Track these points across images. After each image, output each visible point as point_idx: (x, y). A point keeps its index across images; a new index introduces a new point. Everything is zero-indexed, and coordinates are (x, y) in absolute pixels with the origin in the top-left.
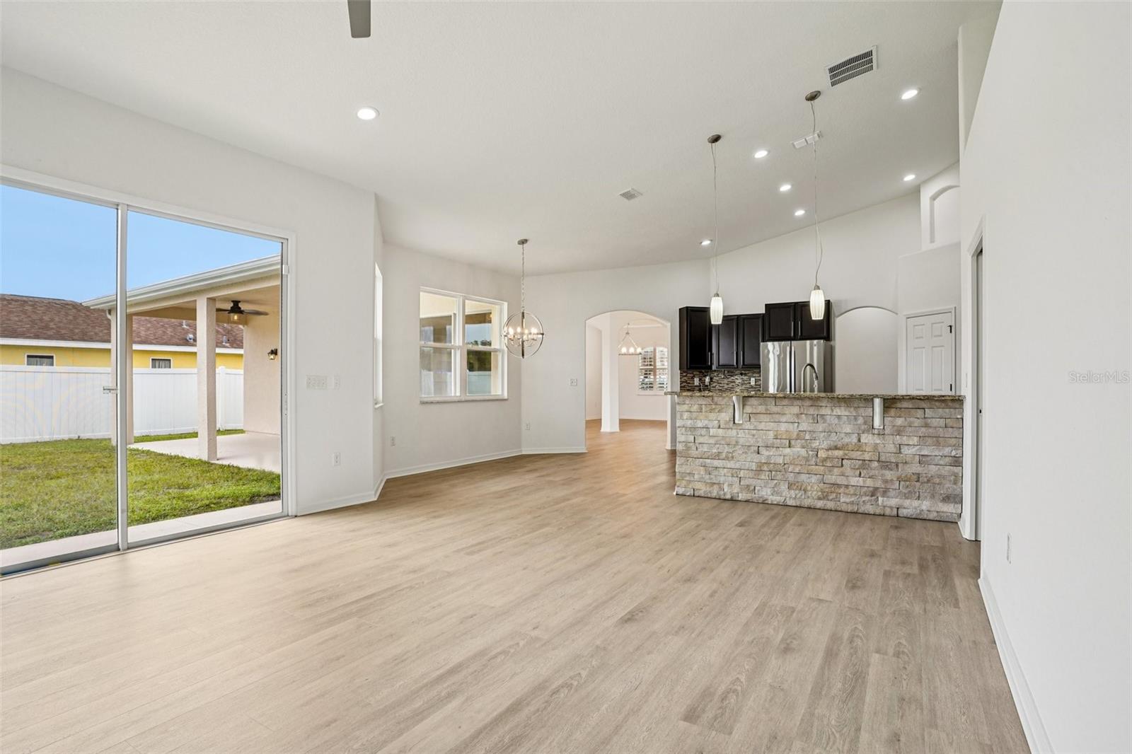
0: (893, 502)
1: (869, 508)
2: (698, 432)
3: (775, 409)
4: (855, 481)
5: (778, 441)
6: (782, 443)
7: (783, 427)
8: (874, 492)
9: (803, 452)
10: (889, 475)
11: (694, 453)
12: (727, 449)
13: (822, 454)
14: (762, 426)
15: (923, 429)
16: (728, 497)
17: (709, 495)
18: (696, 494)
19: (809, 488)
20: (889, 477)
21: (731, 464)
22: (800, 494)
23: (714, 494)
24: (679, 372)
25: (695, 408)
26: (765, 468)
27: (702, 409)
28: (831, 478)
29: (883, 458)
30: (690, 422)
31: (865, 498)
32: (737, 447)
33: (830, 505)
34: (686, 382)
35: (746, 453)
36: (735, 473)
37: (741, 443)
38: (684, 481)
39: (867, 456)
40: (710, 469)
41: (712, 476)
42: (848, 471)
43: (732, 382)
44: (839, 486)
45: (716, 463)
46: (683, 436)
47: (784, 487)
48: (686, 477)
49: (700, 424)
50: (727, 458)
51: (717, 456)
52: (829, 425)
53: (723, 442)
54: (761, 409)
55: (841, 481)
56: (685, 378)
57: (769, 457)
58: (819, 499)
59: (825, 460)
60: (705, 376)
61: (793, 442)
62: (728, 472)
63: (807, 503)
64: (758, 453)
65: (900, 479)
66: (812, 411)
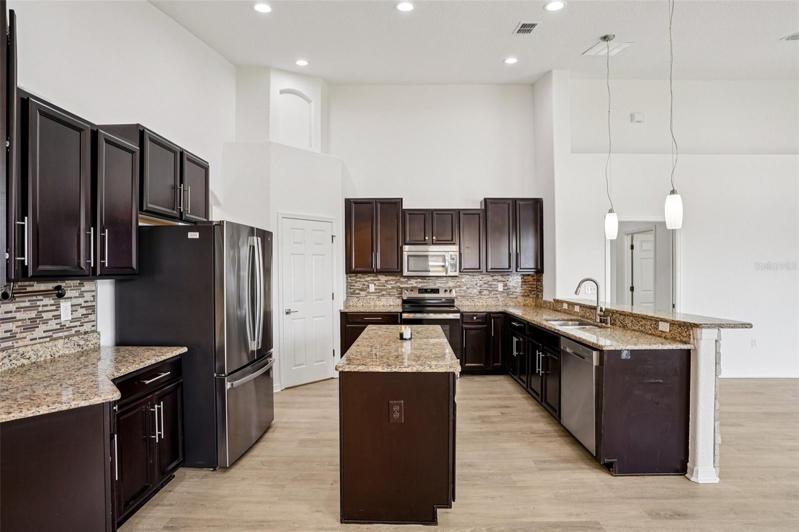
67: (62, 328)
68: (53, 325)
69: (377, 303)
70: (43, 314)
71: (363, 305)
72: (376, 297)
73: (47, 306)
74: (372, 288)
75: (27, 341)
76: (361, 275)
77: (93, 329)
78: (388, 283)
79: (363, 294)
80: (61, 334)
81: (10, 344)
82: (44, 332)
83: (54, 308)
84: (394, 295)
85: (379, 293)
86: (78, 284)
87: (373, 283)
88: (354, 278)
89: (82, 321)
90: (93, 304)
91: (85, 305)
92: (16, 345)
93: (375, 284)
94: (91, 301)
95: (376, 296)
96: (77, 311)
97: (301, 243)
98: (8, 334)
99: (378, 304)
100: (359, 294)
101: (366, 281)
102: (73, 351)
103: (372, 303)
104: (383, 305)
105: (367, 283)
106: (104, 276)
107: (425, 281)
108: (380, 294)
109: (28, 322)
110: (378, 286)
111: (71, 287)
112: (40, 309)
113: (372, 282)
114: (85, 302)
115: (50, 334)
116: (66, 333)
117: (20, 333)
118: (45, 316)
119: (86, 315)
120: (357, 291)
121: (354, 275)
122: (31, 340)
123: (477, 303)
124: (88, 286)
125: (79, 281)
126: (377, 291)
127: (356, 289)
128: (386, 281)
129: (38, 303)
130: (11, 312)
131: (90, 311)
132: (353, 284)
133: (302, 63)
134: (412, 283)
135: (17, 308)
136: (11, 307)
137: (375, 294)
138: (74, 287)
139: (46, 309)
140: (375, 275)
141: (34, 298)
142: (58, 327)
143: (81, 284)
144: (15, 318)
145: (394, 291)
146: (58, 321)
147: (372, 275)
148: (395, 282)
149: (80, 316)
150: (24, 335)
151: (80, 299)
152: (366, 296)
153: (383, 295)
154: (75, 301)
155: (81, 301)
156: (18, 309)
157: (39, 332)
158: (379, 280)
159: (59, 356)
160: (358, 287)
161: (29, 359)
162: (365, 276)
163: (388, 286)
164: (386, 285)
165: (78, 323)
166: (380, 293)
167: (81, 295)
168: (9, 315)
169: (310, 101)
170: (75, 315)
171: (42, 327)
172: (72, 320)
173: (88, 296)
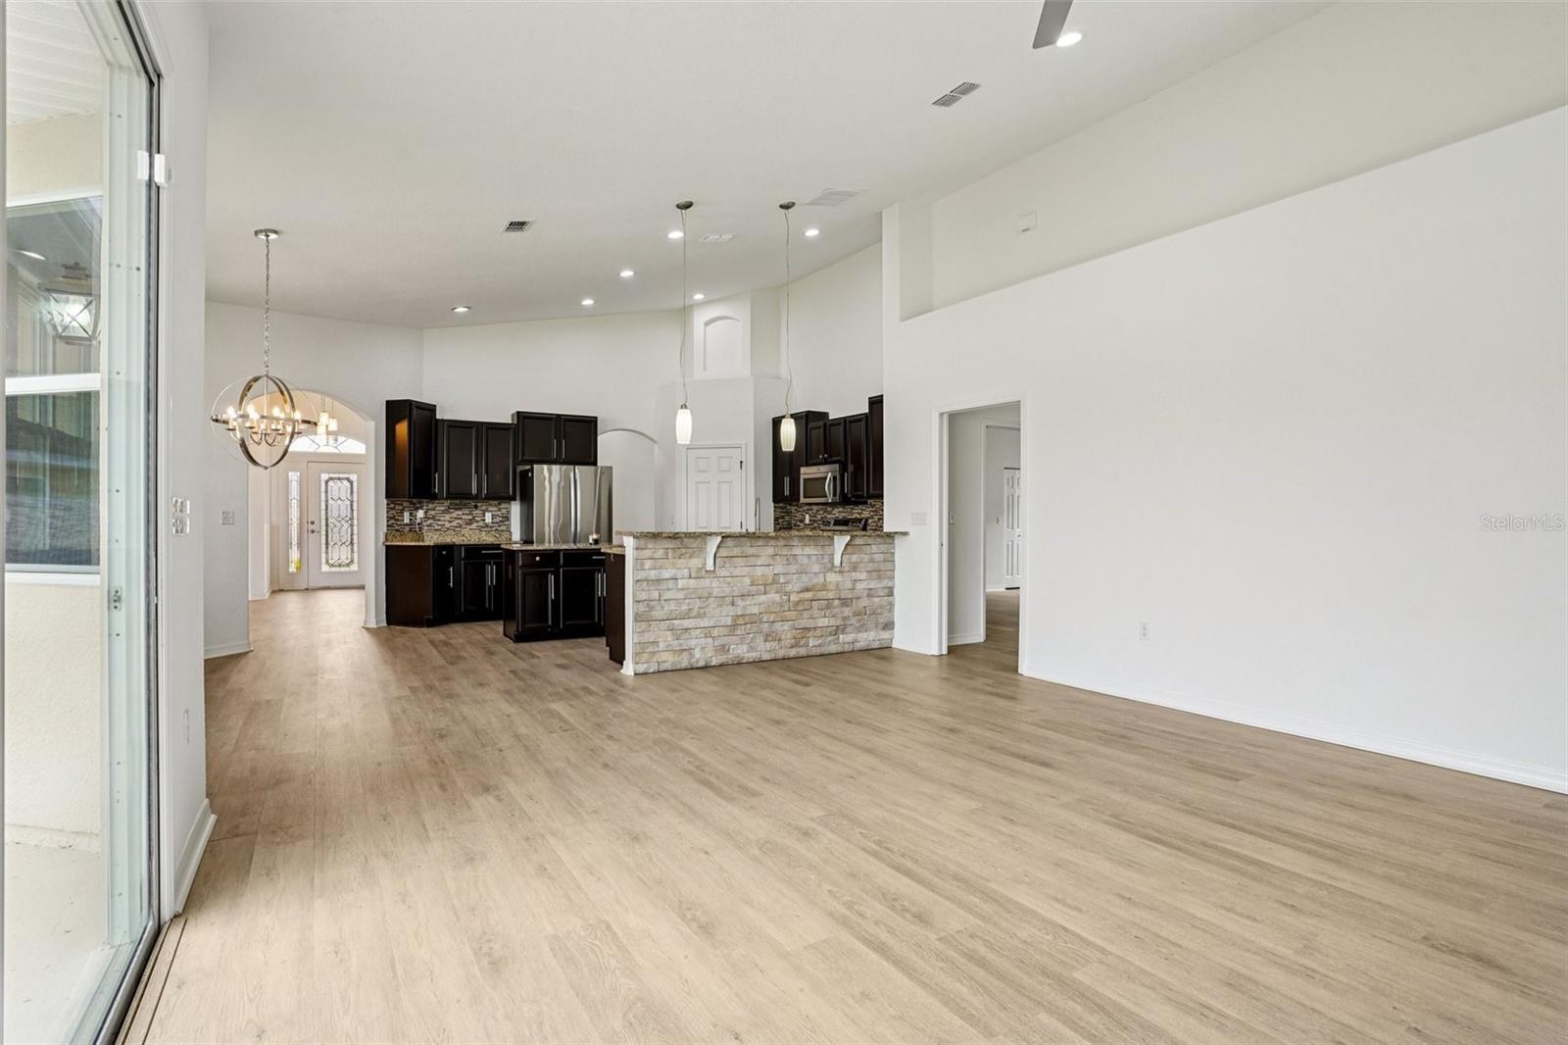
0: (849, 638)
1: (833, 648)
2: (663, 586)
3: (751, 551)
4: (823, 622)
5: (755, 587)
6: (758, 590)
7: (759, 571)
8: (838, 630)
9: (777, 597)
10: (847, 611)
11: (657, 614)
12: (698, 603)
13: (794, 598)
14: (737, 572)
15: (871, 565)
16: (701, 664)
17: (678, 667)
18: (662, 668)
19: (783, 637)
20: (846, 615)
21: (704, 623)
22: (774, 644)
23: (685, 664)
24: (385, 501)
25: (660, 553)
26: (741, 621)
27: (667, 555)
28: (805, 623)
29: (843, 596)
30: (653, 572)
31: (830, 639)
32: (711, 600)
33: (802, 651)
34: (393, 518)
35: (720, 606)
36: (708, 633)
37: (714, 595)
38: (645, 655)
39: (831, 595)
40: (678, 632)
41: (682, 642)
42: (815, 612)
43: (458, 518)
44: (809, 629)
45: (687, 623)
46: (644, 593)
47: (760, 639)
48: (647, 648)
49: (666, 574)
50: (699, 616)
51: (686, 616)
52: (801, 565)
53: (693, 596)
54: (736, 551)
55: (810, 624)
56: (394, 512)
57: (745, 608)
58: (792, 647)
59: (797, 603)
60: (417, 509)
61: (768, 588)
62: (701, 633)
63: (781, 654)
64: (733, 605)
65: (855, 614)
66: (785, 551)
67: (487, 526)
68: (481, 524)
76: (786, 503)
77: (507, 529)
80: (486, 529)
81: (459, 529)
82: (476, 526)
83: (481, 515)
86: (497, 504)
88: (783, 510)
89: (500, 524)
90: (507, 515)
91: (502, 515)
92: (462, 530)
94: (506, 513)
96: (496, 518)
97: (706, 471)
98: (458, 525)
102: (491, 539)
109: (468, 521)
111: (492, 505)
112: (474, 515)
114: (501, 513)
115: (480, 528)
116: (490, 529)
117: (464, 525)
118: (477, 519)
119: (503, 521)
121: (783, 504)
122: (469, 528)
124: (504, 505)
125: (498, 502)
129: (473, 512)
130: (460, 515)
131: (505, 519)
135: (462, 513)
136: (460, 513)
138: (495, 505)
139: (477, 515)
141: (471, 509)
142: (484, 525)
143: (500, 504)
144: (461, 517)
146: (484, 522)
149: (498, 521)
150: (466, 526)
154: (494, 513)
155: (499, 513)
157: (474, 526)
159: (483, 540)
161: (467, 537)
165: (497, 525)
167: (499, 510)
168: (458, 516)
169: (738, 321)
170: (495, 520)
171: (475, 524)
172: (493, 523)
173: (504, 511)
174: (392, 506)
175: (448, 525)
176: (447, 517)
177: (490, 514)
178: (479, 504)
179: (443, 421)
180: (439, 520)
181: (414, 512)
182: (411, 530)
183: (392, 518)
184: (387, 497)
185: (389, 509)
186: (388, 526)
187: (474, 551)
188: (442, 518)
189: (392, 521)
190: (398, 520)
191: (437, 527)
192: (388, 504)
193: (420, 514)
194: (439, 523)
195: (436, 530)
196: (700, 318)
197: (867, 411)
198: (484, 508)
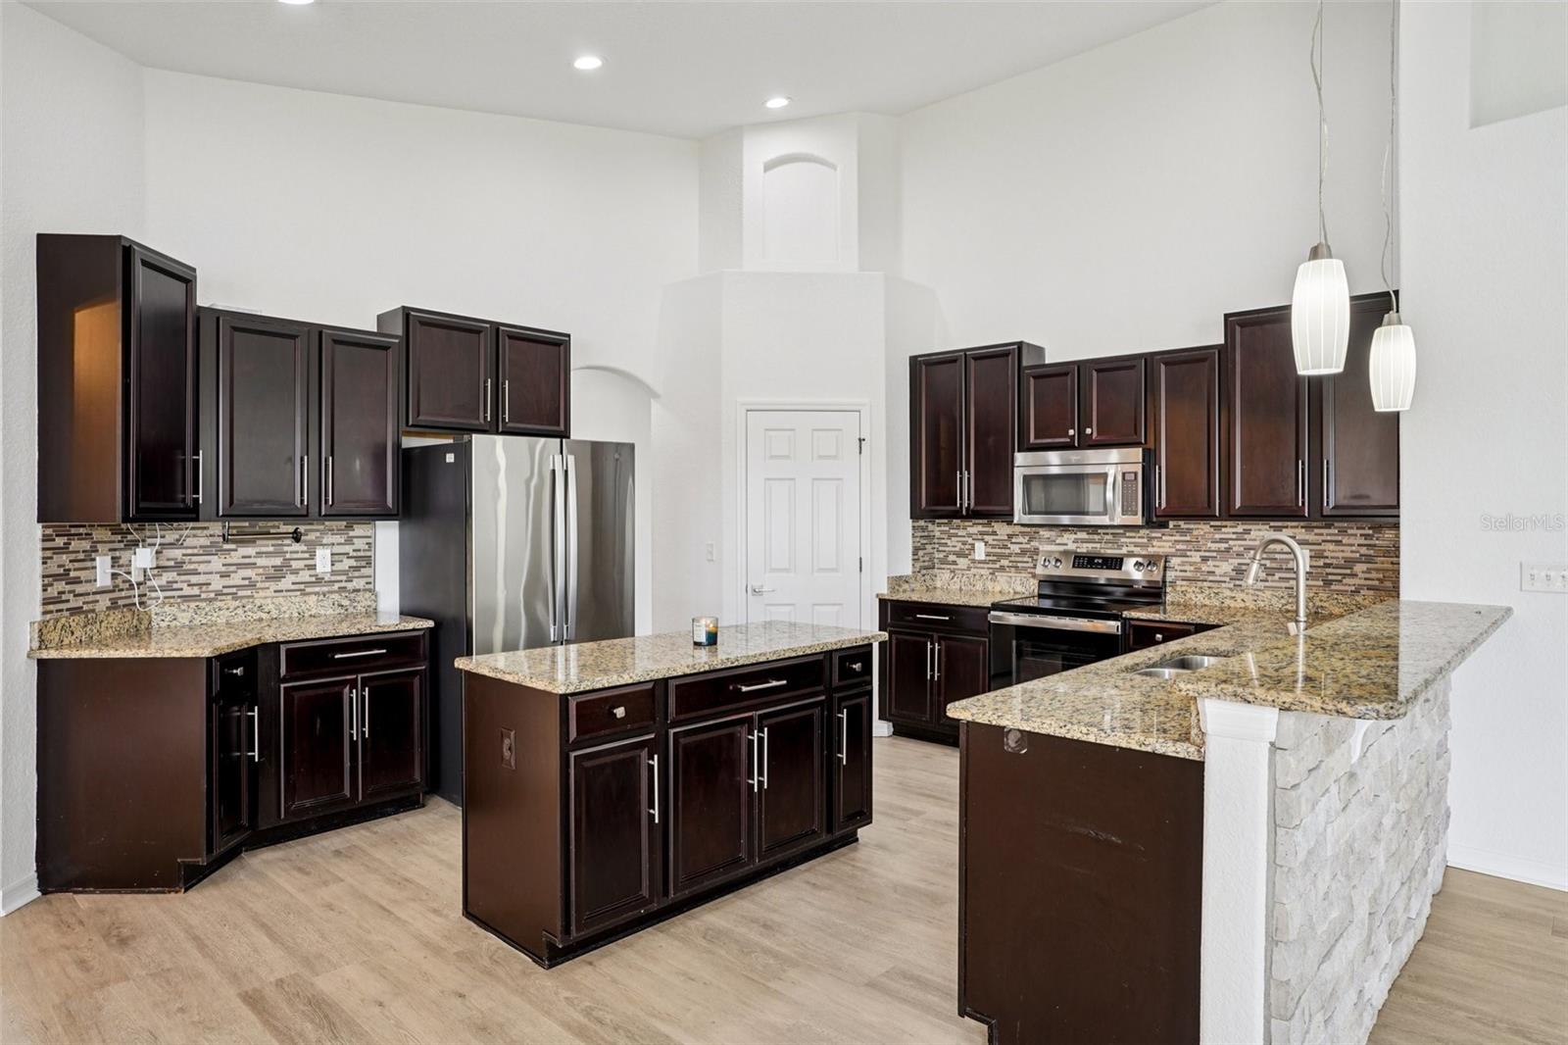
67: (319, 581)
68: (305, 576)
69: (990, 585)
70: (293, 563)
71: (961, 590)
72: (987, 572)
73: (297, 552)
74: (980, 551)
75: (270, 593)
76: (959, 521)
77: (367, 586)
78: (1013, 540)
79: (963, 562)
80: (317, 589)
81: (249, 593)
82: (293, 583)
83: (307, 555)
84: (1025, 569)
85: (994, 562)
86: (343, 527)
87: (983, 540)
88: (947, 528)
89: (350, 575)
90: (368, 554)
91: (355, 554)
92: (256, 595)
93: (986, 543)
94: (364, 550)
95: (988, 568)
96: (341, 561)
97: (787, 457)
98: (246, 582)
99: (990, 588)
100: (954, 563)
101: (970, 535)
102: (330, 611)
103: (979, 586)
104: (1000, 592)
105: (970, 540)
106: (387, 516)
107: (1096, 537)
108: (997, 566)
109: (272, 571)
110: (993, 547)
111: (333, 530)
112: (288, 556)
113: (980, 537)
114: (354, 551)
115: (302, 587)
116: (325, 589)
117: (262, 582)
118: (295, 564)
119: (357, 568)
120: (952, 558)
121: (946, 521)
122: (275, 591)
123: (1228, 602)
124: (359, 530)
125: (345, 523)
126: (991, 558)
127: (950, 552)
128: (1010, 536)
129: (286, 549)
130: (250, 557)
131: (363, 563)
132: (943, 541)
133: (777, 103)
134: (1065, 541)
135: (257, 553)
136: (250, 551)
137: (986, 566)
138: (338, 530)
139: (295, 556)
140: (986, 521)
141: (280, 542)
142: (313, 579)
143: (349, 527)
144: (255, 564)
145: (1025, 559)
146: (312, 572)
147: (981, 521)
148: (1027, 538)
149: (347, 568)
150: (267, 584)
151: (347, 547)
152: (969, 569)
153: (1002, 568)
154: (337, 549)
155: (348, 549)
156: (259, 554)
157: (286, 583)
158: (994, 533)
159: (311, 616)
160: (953, 549)
161: (269, 613)
162: (967, 524)
163: (1012, 547)
164: (1009, 545)
165: (344, 578)
166: (996, 561)
167: (349, 541)
168: (247, 561)
169: (834, 167)
170: (338, 567)
171: (291, 578)
172: (333, 573)
173: (360, 544)
174: (60, 542)
175: (217, 583)
176: (217, 563)
177: (327, 552)
178: (302, 529)
179: (217, 315)
180: (196, 573)
181: (125, 556)
182: (114, 605)
183: (56, 577)
184: (42, 518)
185: (50, 551)
186: (46, 602)
187: (312, 656)
188: (201, 568)
189: (61, 586)
190: (77, 581)
191: (187, 591)
192: (46, 538)
193: (142, 558)
194: (194, 579)
195: (187, 598)
196: (759, 151)
197: (1222, 342)
198: (312, 536)
